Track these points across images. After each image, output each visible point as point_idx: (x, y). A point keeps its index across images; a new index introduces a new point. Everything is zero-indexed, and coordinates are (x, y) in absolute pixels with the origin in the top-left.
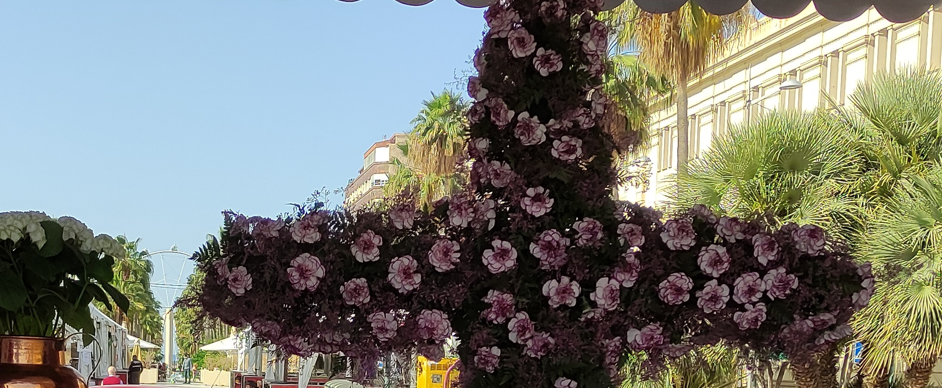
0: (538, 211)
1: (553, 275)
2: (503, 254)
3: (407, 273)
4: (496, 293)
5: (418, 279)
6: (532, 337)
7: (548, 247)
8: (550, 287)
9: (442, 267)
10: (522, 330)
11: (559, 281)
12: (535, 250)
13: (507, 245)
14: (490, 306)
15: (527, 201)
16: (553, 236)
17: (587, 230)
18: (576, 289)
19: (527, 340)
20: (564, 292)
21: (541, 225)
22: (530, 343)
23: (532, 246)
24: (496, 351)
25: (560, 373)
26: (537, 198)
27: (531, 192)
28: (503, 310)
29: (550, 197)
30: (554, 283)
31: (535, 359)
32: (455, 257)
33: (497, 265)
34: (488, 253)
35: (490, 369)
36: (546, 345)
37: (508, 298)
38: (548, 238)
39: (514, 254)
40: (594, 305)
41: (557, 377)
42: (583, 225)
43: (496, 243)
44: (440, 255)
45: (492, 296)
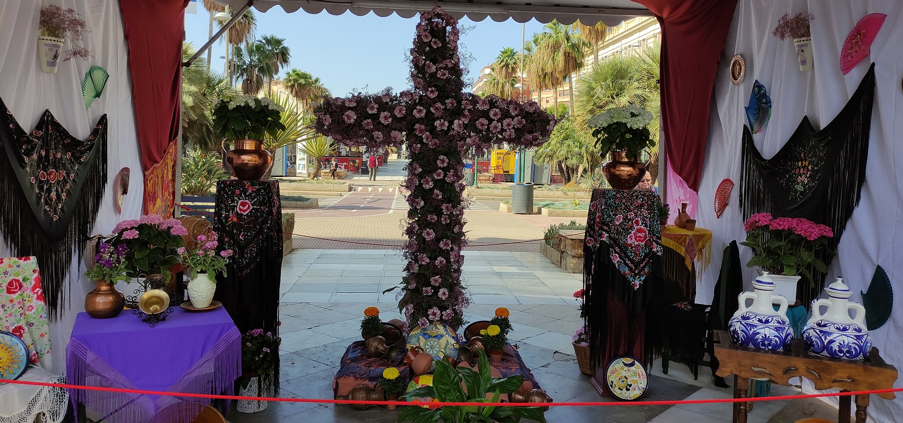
0: (432, 96)
1: (438, 118)
2: (420, 111)
3: (386, 118)
4: (418, 125)
5: (390, 120)
6: (431, 141)
7: (436, 109)
8: (437, 123)
9: (399, 116)
10: (427, 138)
11: (440, 121)
12: (432, 109)
13: (422, 108)
14: (416, 129)
15: (429, 92)
16: (439, 105)
17: (451, 103)
18: (447, 124)
19: (429, 142)
20: (442, 125)
21: (434, 101)
22: (430, 143)
23: (431, 108)
24: (419, 146)
25: (440, 154)
26: (432, 92)
27: (430, 89)
28: (421, 131)
29: (436, 91)
30: (438, 121)
31: (432, 148)
32: (404, 112)
33: (418, 115)
34: (415, 111)
35: (417, 152)
36: (436, 144)
37: (423, 127)
38: (437, 106)
39: (425, 111)
40: (453, 129)
41: (439, 155)
42: (449, 101)
43: (418, 107)
44: (398, 111)
45: (417, 126)
